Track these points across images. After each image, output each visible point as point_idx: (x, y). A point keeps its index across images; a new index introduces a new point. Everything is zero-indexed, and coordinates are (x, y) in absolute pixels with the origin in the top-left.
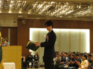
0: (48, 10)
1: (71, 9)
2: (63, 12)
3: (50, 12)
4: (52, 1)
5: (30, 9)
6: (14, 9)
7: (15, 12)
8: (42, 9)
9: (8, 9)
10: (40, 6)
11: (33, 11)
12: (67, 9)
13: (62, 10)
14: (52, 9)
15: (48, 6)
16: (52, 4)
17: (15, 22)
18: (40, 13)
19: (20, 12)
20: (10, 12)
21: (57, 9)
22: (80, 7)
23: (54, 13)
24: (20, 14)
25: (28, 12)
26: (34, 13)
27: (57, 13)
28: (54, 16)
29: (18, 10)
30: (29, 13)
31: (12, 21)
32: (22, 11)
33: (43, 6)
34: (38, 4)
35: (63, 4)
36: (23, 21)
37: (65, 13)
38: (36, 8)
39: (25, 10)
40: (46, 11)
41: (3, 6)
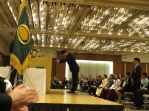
0: (80, 45)
1: (97, 44)
2: (92, 46)
3: (82, 46)
4: (83, 36)
5: (66, 44)
6: (54, 44)
7: (55, 47)
8: (75, 43)
9: (50, 44)
10: (74, 41)
11: (69, 45)
12: (94, 44)
13: (91, 44)
14: (83, 43)
15: (80, 41)
18: (74, 48)
19: (59, 47)
20: (51, 46)
21: (87, 44)
22: (104, 41)
23: (85, 47)
24: (59, 48)
25: (65, 46)
26: (70, 48)
27: (87, 47)
28: (85, 51)
29: (57, 45)
30: (66, 47)
31: (53, 53)
32: (60, 46)
33: (76, 41)
34: (72, 39)
35: (91, 39)
37: (93, 47)
38: (71, 43)
40: (78, 46)
41: (46, 41)
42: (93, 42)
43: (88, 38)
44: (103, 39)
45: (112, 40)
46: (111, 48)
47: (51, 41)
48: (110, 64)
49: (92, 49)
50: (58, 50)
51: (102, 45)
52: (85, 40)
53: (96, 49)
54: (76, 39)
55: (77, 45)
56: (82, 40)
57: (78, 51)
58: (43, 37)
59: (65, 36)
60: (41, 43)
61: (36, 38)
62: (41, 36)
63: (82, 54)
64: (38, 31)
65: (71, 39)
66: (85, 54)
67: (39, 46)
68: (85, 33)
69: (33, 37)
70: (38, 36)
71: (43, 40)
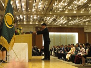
0: (53, 21)
1: (65, 20)
2: (61, 22)
3: (54, 22)
4: (55, 15)
5: (42, 21)
6: (33, 21)
7: (34, 23)
8: (49, 20)
10: (48, 19)
11: (44, 22)
12: (63, 20)
13: (61, 20)
14: (55, 20)
15: (52, 19)
16: (55, 17)
17: (34, 29)
18: (48, 23)
19: (37, 23)
20: (31, 23)
21: (58, 20)
22: (71, 18)
23: (56, 23)
24: (37, 24)
25: (41, 23)
27: (58, 23)
28: (57, 25)
29: (36, 22)
31: (32, 28)
32: (38, 22)
33: (50, 19)
34: (47, 17)
35: (61, 17)
36: (39, 28)
38: (46, 20)
39: (39, 22)
40: (51, 22)
41: (27, 19)
42: (62, 19)
43: (59, 16)
44: (70, 17)
45: (76, 17)
46: (76, 23)
47: (31, 19)
48: (76, 35)
49: (62, 24)
50: (36, 26)
51: (69, 20)
52: (56, 17)
53: (65, 24)
54: (49, 17)
55: (50, 21)
56: (54, 18)
57: (51, 25)
58: (24, 17)
59: (41, 15)
60: (23, 21)
61: (20, 17)
62: (23, 16)
63: (54, 28)
64: (20, 13)
65: (45, 17)
66: (57, 28)
67: (22, 23)
68: (56, 12)
69: (17, 17)
71: (25, 19)
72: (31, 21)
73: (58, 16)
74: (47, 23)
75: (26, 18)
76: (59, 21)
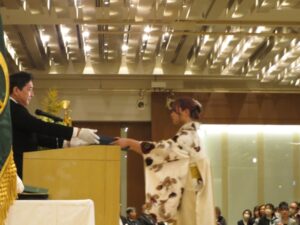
0: (252, 59)
3: (260, 66)
4: (260, 23)
5: (190, 56)
6: (136, 61)
7: (141, 71)
8: (229, 55)
9: (117, 61)
10: (223, 44)
11: (202, 64)
17: (141, 105)
18: (225, 72)
19: (158, 71)
20: (124, 70)
21: (281, 54)
23: (272, 68)
24: (157, 78)
25: (185, 68)
26: (206, 73)
27: (281, 69)
28: (274, 83)
29: (151, 62)
30: (188, 73)
31: (134, 101)
32: (164, 66)
33: (233, 44)
34: (215, 35)
36: (169, 101)
38: (211, 54)
39: (173, 61)
40: (244, 63)
41: (99, 48)
43: (285, 31)
47: (125, 48)
50: (155, 85)
52: (272, 38)
54: (230, 38)
55: (236, 60)
56: (258, 40)
57: (244, 83)
58: (86, 34)
59: (182, 27)
60: (80, 60)
61: (59, 39)
62: (77, 33)
63: (261, 97)
64: (60, 15)
65: (207, 38)
66: (277, 98)
67: (71, 71)
68: (266, 10)
69: (45, 39)
70: (64, 31)
71: (87, 48)
72: (124, 60)
73: (280, 30)
74: (218, 70)
75: (96, 41)
76: (287, 55)
